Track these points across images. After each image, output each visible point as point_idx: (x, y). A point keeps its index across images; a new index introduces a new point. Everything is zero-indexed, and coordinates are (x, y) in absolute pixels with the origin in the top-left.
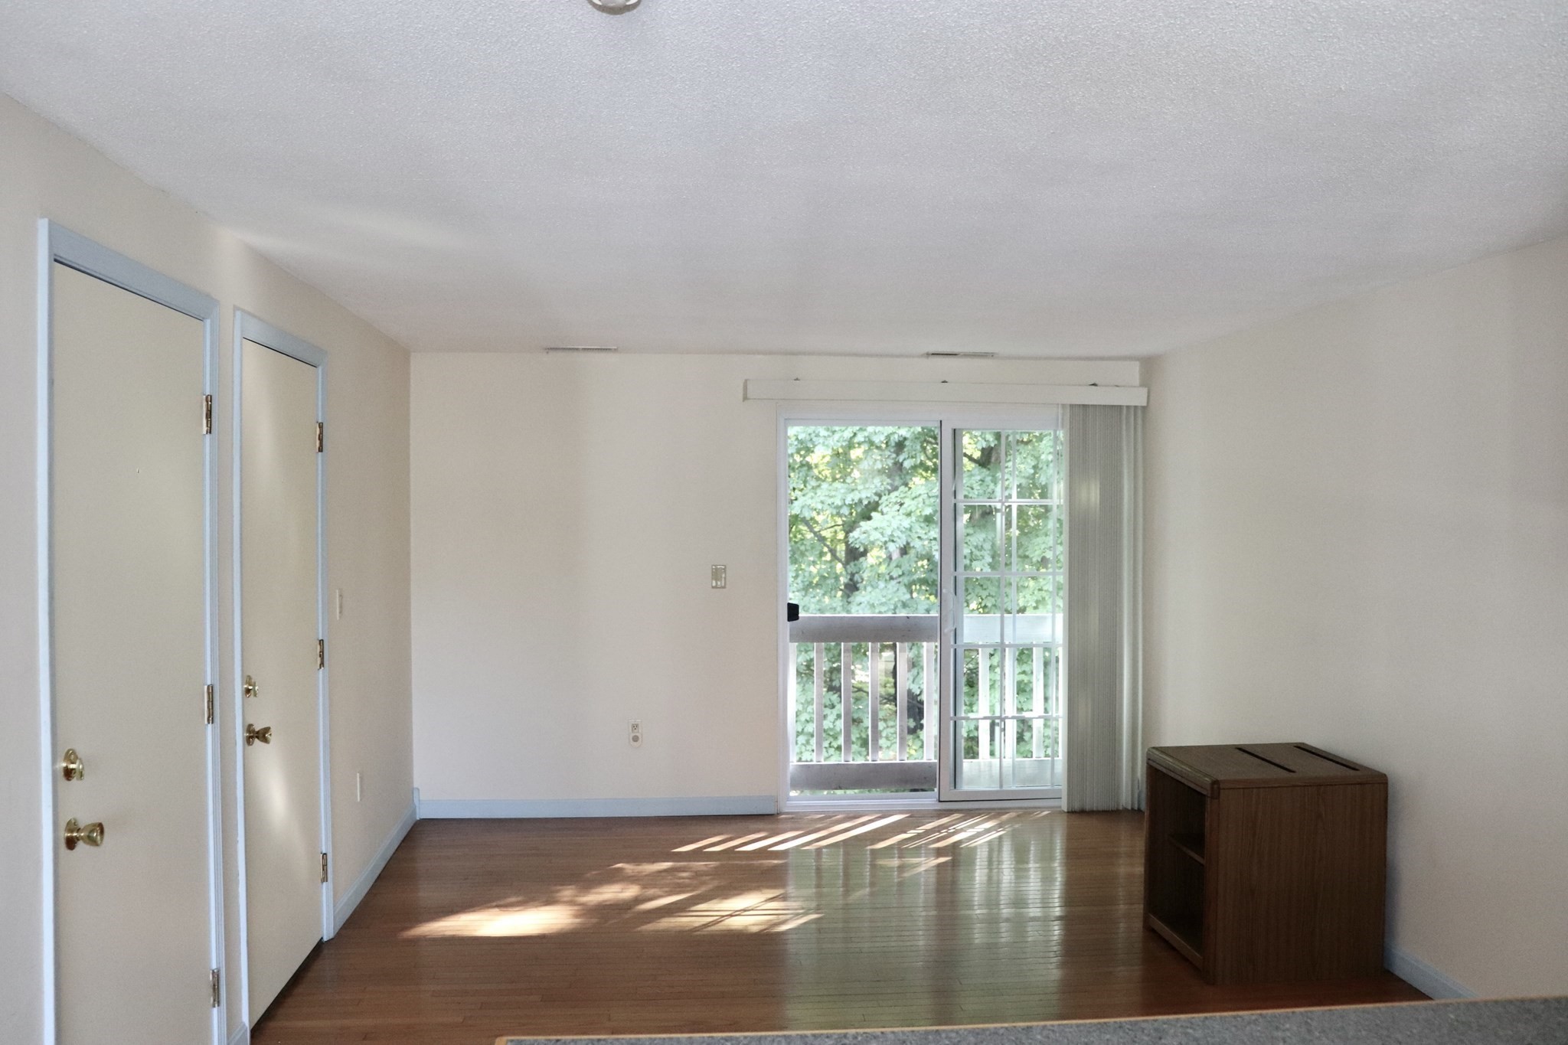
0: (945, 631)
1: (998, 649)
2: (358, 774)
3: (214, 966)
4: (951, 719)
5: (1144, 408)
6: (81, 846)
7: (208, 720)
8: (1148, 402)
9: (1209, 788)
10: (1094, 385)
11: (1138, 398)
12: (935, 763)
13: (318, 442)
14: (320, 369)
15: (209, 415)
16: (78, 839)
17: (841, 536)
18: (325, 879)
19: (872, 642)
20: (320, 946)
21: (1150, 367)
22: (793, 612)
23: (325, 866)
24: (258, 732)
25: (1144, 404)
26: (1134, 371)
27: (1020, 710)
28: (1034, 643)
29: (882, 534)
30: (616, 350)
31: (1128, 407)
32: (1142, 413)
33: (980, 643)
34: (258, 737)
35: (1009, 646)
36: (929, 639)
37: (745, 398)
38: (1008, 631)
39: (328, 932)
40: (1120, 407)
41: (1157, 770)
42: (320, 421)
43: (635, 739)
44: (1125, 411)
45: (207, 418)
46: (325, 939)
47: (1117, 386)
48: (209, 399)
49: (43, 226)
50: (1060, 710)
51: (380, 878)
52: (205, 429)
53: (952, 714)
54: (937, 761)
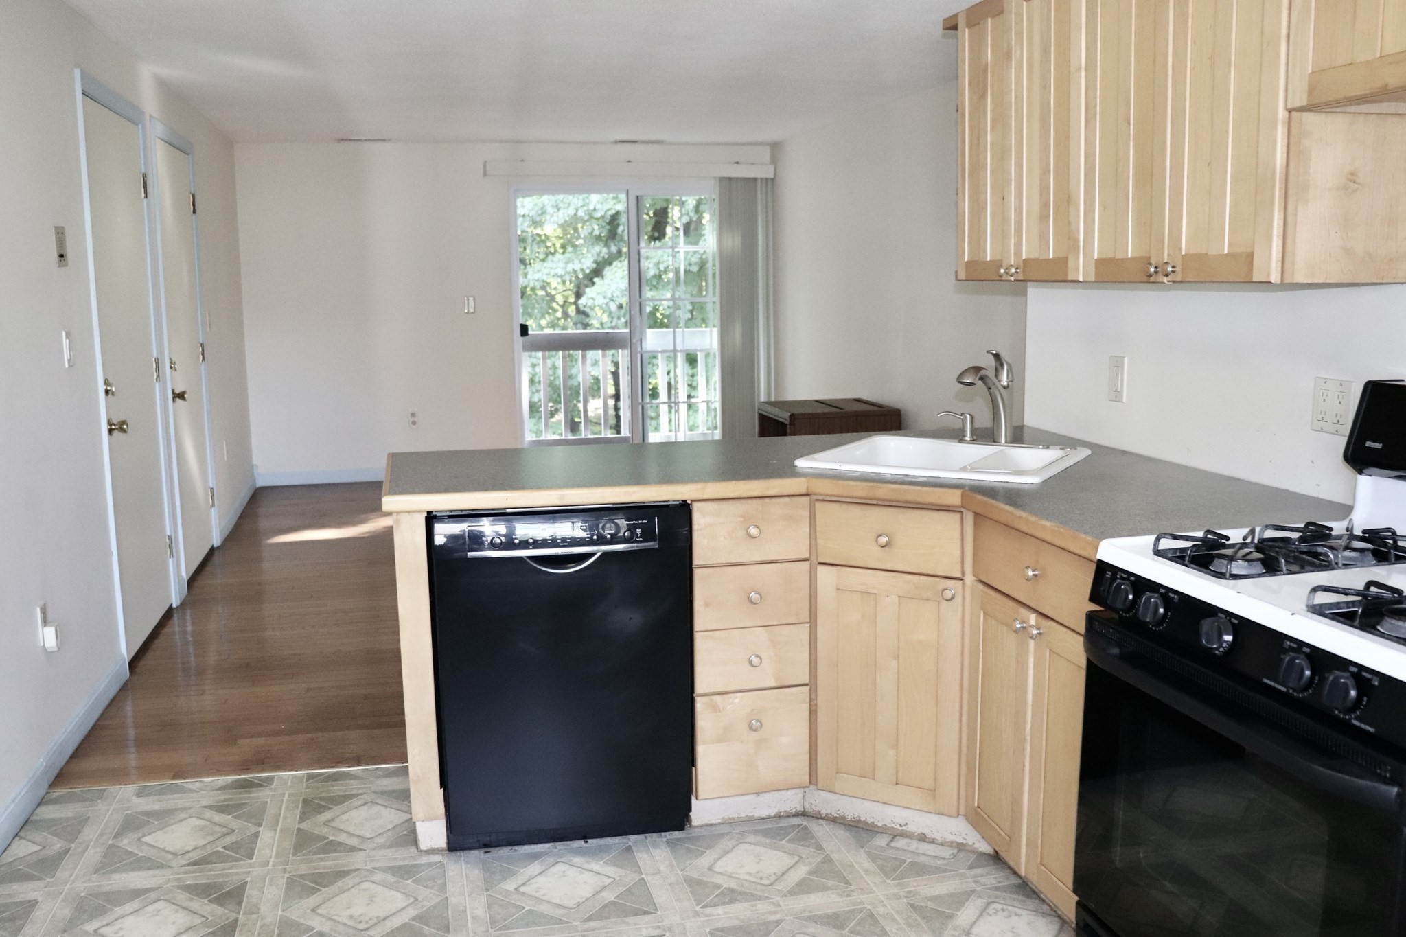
0: (634, 341)
1: (672, 355)
2: (225, 442)
3: (168, 533)
4: (640, 404)
5: (773, 180)
6: (116, 433)
7: (157, 380)
8: (775, 174)
9: (788, 419)
10: (737, 163)
11: (767, 173)
12: (628, 437)
13: (192, 207)
14: (190, 156)
15: (145, 187)
16: (114, 429)
17: (572, 299)
18: (213, 505)
19: (582, 350)
20: (212, 550)
21: (776, 148)
22: (524, 330)
23: (212, 497)
24: (179, 394)
25: (772, 176)
26: (766, 154)
27: (689, 397)
28: (698, 349)
29: (605, 297)
30: (389, 140)
31: (762, 179)
32: (770, 183)
33: (660, 350)
34: (179, 397)
35: (681, 351)
36: (623, 347)
37: (485, 175)
38: (679, 341)
39: (216, 541)
40: (755, 180)
41: (764, 415)
42: (192, 192)
43: (414, 423)
44: (759, 183)
45: (144, 187)
46: (215, 546)
47: (753, 164)
48: (145, 176)
49: (77, 73)
50: (716, 397)
51: (240, 517)
52: (143, 195)
53: (640, 401)
54: (630, 435)
